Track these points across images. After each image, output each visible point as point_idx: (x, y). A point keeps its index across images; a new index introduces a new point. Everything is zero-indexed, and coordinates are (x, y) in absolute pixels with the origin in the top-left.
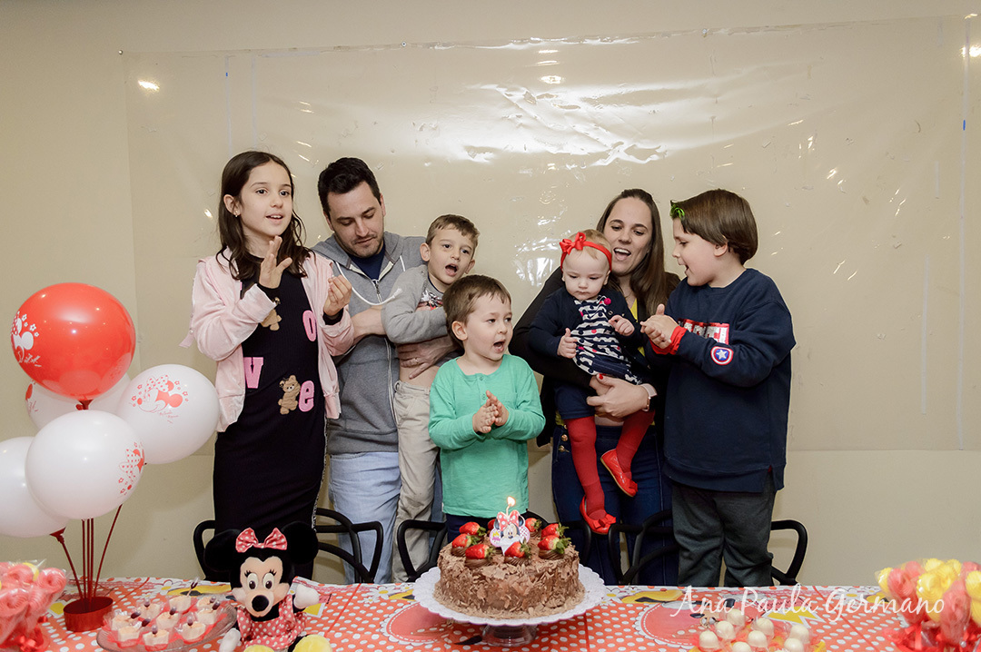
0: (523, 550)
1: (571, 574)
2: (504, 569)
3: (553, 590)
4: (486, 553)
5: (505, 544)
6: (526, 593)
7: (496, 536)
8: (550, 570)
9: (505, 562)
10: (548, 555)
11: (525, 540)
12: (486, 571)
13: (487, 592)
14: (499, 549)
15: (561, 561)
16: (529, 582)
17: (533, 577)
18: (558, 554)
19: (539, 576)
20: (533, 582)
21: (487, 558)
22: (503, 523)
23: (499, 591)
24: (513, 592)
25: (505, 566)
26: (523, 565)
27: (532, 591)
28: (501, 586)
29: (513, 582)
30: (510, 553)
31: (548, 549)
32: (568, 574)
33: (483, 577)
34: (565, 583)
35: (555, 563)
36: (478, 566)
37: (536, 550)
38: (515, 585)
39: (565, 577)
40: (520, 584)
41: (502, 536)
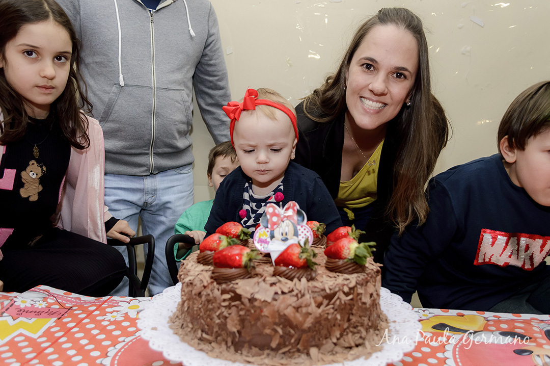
0: (304, 256)
1: (375, 294)
2: (272, 284)
3: (349, 320)
4: (244, 259)
5: (276, 249)
6: (308, 323)
7: (264, 238)
8: (346, 289)
9: (274, 275)
10: (342, 266)
11: (306, 242)
12: (244, 287)
13: (242, 321)
14: (268, 255)
15: (362, 276)
16: (313, 308)
17: (320, 299)
18: (357, 265)
19: (330, 297)
20: (319, 306)
21: (246, 267)
22: (275, 219)
23: (263, 320)
24: (286, 322)
25: (274, 279)
26: (304, 280)
27: (318, 321)
28: (266, 312)
29: (286, 305)
30: (284, 260)
31: (340, 258)
32: (371, 295)
33: (237, 297)
34: (366, 309)
35: (353, 279)
36: (229, 279)
37: (322, 259)
38: (289, 312)
39: (366, 299)
40: (297, 309)
41: (272, 237)
